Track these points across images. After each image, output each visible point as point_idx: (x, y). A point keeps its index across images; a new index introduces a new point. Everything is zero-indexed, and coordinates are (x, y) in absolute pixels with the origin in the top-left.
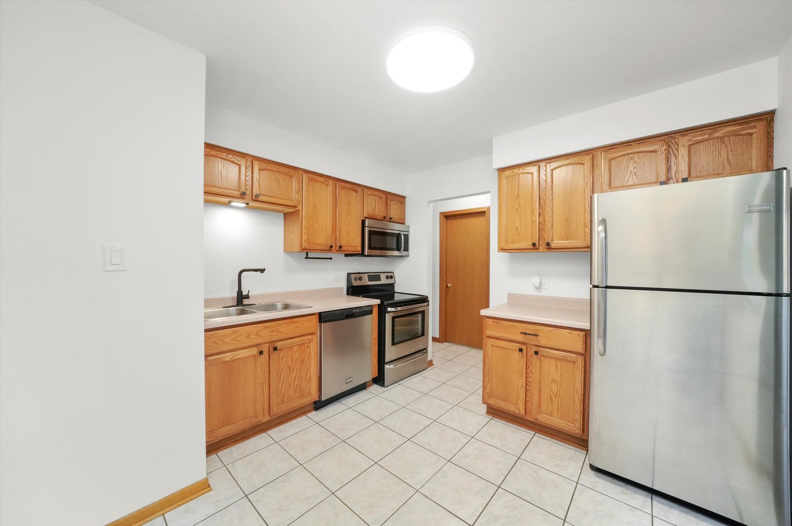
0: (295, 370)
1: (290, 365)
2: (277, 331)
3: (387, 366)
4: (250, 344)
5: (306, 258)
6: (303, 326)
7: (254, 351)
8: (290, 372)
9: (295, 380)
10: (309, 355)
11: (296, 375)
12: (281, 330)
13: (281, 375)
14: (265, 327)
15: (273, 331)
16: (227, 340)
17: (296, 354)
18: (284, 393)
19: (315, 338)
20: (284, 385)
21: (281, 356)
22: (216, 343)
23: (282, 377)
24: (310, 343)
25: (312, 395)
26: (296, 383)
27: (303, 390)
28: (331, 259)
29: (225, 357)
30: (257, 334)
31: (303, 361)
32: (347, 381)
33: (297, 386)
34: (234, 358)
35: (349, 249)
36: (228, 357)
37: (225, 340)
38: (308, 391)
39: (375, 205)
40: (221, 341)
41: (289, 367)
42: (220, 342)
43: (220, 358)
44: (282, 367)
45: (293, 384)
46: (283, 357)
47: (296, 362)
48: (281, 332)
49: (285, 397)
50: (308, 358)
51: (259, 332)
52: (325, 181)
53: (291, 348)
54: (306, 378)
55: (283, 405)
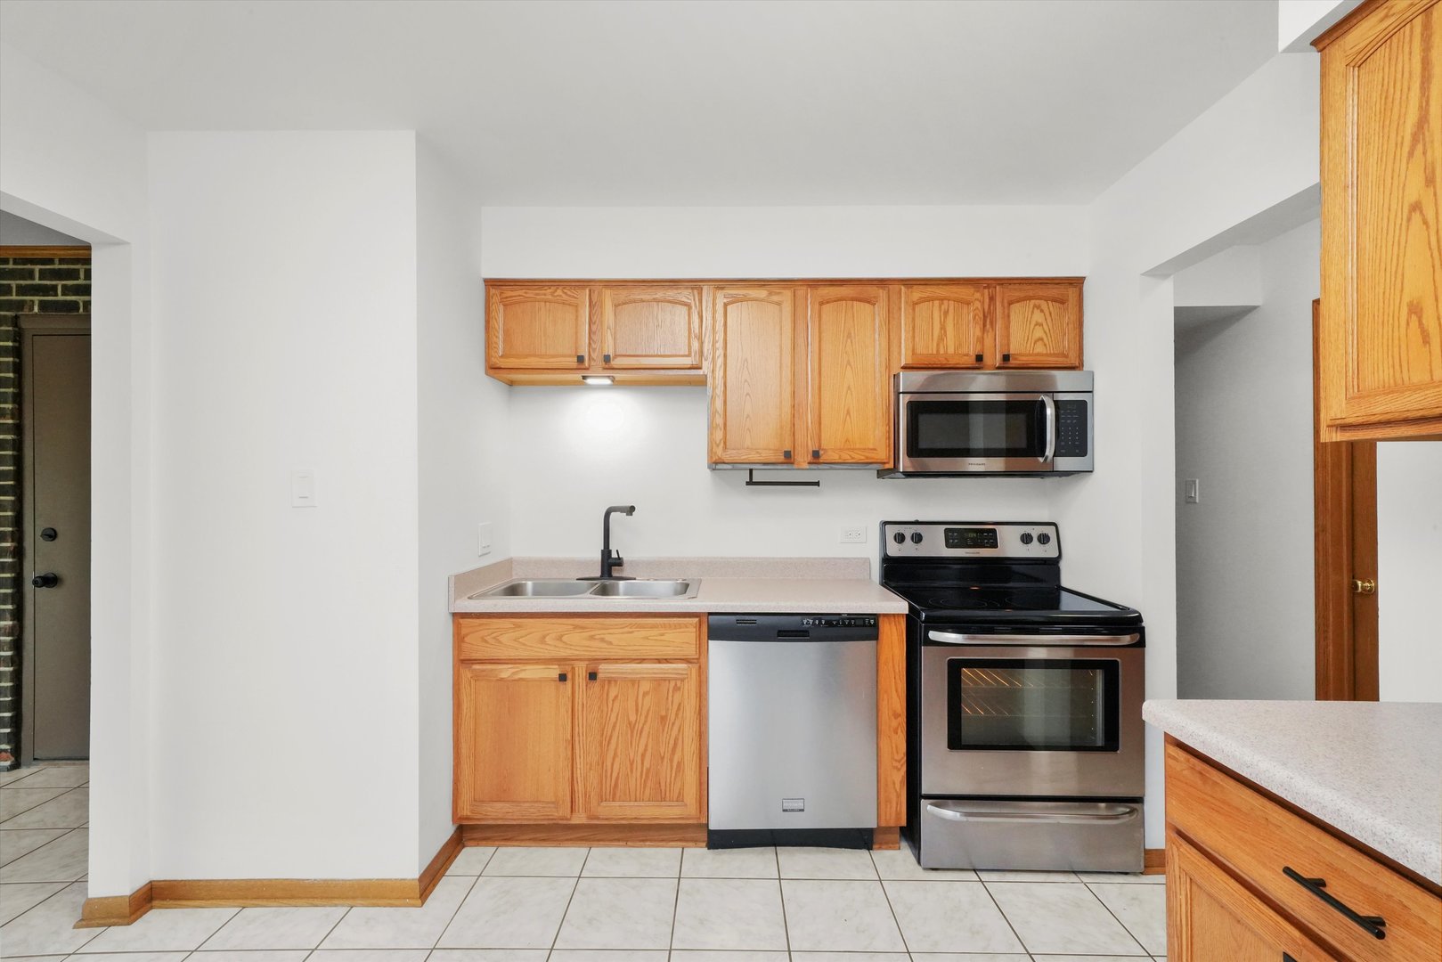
0: (645, 734)
1: (633, 718)
2: (602, 640)
3: (929, 807)
4: (547, 655)
5: (748, 483)
6: (662, 638)
7: (554, 672)
8: (632, 736)
9: (643, 756)
10: (679, 709)
11: (646, 746)
12: (608, 638)
13: (611, 736)
14: (576, 627)
15: (592, 638)
16: (504, 639)
17: (648, 699)
18: (617, 778)
19: (694, 671)
20: (617, 760)
21: (612, 695)
22: (486, 642)
23: (614, 741)
24: (682, 680)
25: (686, 805)
26: (647, 764)
27: (663, 784)
28: (817, 484)
29: (501, 671)
30: (560, 638)
31: (663, 719)
32: (788, 805)
33: (648, 771)
34: (516, 677)
35: (856, 456)
36: (506, 672)
37: (501, 639)
38: (677, 792)
39: (943, 328)
40: (494, 638)
41: (630, 723)
42: (493, 642)
43: (492, 670)
44: (613, 719)
45: (639, 762)
46: (616, 697)
47: (646, 717)
48: (611, 643)
49: (621, 786)
50: (677, 715)
51: (562, 636)
52: (770, 294)
53: (635, 682)
54: (671, 760)
55: (613, 804)
